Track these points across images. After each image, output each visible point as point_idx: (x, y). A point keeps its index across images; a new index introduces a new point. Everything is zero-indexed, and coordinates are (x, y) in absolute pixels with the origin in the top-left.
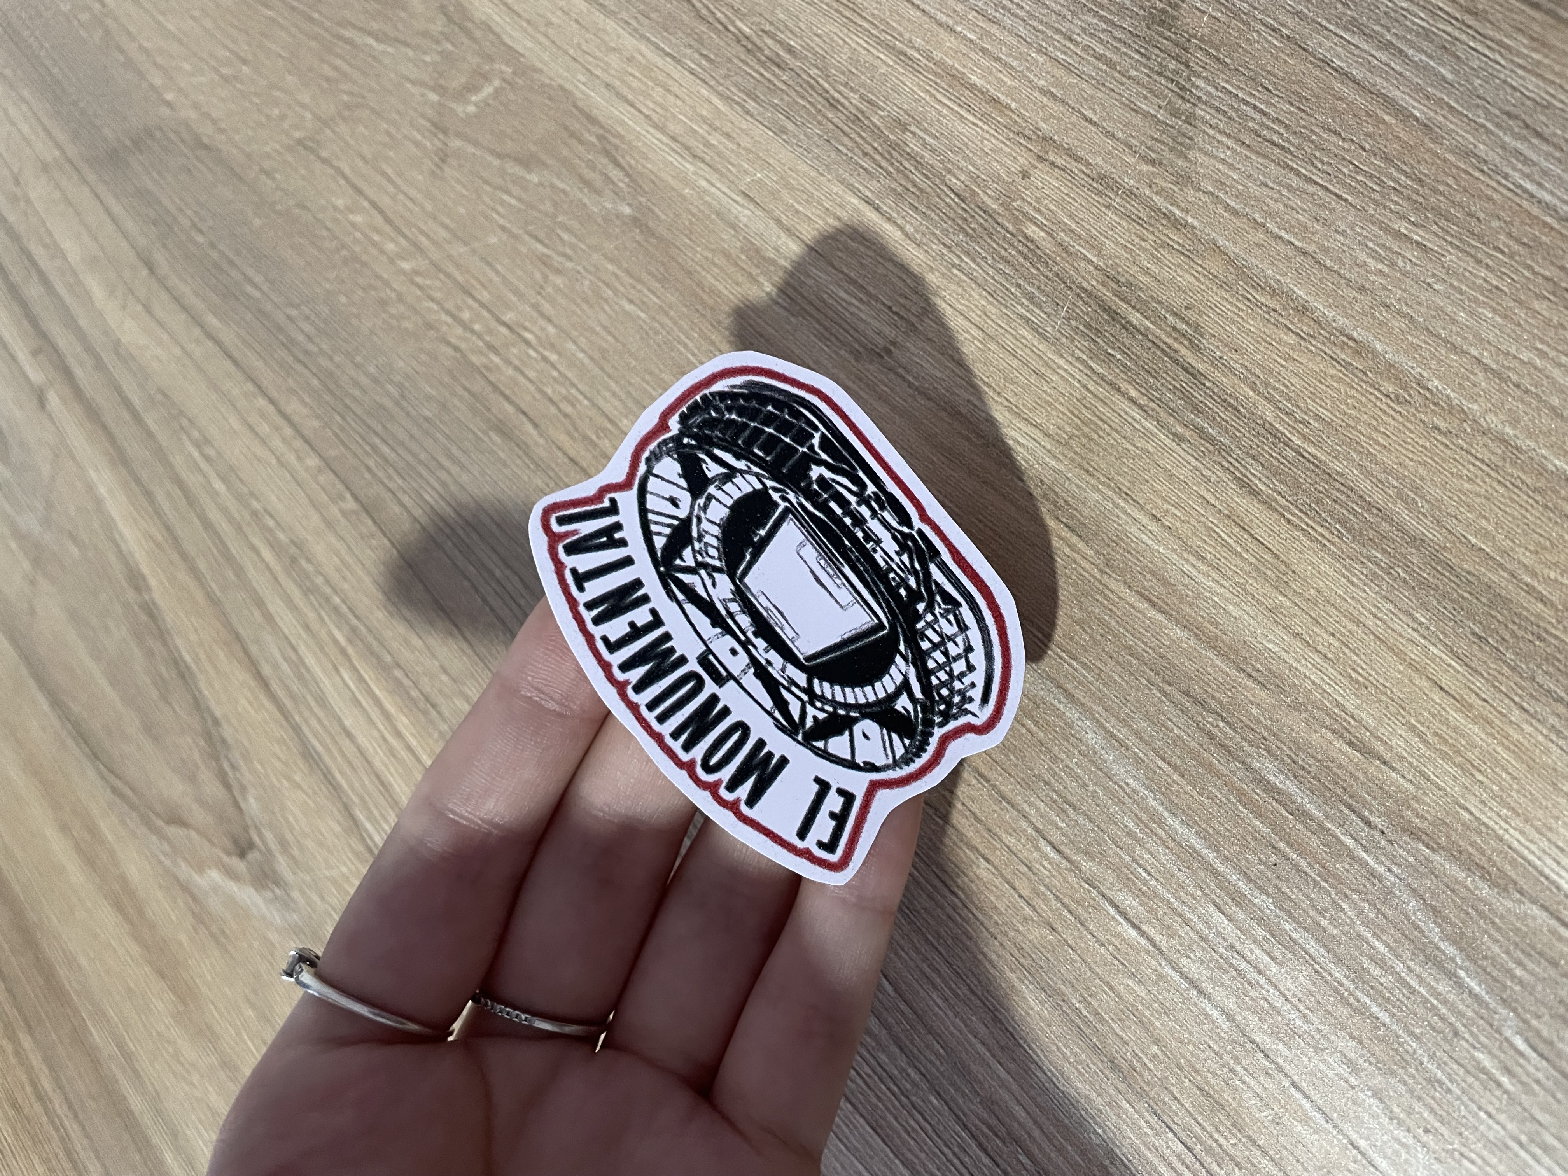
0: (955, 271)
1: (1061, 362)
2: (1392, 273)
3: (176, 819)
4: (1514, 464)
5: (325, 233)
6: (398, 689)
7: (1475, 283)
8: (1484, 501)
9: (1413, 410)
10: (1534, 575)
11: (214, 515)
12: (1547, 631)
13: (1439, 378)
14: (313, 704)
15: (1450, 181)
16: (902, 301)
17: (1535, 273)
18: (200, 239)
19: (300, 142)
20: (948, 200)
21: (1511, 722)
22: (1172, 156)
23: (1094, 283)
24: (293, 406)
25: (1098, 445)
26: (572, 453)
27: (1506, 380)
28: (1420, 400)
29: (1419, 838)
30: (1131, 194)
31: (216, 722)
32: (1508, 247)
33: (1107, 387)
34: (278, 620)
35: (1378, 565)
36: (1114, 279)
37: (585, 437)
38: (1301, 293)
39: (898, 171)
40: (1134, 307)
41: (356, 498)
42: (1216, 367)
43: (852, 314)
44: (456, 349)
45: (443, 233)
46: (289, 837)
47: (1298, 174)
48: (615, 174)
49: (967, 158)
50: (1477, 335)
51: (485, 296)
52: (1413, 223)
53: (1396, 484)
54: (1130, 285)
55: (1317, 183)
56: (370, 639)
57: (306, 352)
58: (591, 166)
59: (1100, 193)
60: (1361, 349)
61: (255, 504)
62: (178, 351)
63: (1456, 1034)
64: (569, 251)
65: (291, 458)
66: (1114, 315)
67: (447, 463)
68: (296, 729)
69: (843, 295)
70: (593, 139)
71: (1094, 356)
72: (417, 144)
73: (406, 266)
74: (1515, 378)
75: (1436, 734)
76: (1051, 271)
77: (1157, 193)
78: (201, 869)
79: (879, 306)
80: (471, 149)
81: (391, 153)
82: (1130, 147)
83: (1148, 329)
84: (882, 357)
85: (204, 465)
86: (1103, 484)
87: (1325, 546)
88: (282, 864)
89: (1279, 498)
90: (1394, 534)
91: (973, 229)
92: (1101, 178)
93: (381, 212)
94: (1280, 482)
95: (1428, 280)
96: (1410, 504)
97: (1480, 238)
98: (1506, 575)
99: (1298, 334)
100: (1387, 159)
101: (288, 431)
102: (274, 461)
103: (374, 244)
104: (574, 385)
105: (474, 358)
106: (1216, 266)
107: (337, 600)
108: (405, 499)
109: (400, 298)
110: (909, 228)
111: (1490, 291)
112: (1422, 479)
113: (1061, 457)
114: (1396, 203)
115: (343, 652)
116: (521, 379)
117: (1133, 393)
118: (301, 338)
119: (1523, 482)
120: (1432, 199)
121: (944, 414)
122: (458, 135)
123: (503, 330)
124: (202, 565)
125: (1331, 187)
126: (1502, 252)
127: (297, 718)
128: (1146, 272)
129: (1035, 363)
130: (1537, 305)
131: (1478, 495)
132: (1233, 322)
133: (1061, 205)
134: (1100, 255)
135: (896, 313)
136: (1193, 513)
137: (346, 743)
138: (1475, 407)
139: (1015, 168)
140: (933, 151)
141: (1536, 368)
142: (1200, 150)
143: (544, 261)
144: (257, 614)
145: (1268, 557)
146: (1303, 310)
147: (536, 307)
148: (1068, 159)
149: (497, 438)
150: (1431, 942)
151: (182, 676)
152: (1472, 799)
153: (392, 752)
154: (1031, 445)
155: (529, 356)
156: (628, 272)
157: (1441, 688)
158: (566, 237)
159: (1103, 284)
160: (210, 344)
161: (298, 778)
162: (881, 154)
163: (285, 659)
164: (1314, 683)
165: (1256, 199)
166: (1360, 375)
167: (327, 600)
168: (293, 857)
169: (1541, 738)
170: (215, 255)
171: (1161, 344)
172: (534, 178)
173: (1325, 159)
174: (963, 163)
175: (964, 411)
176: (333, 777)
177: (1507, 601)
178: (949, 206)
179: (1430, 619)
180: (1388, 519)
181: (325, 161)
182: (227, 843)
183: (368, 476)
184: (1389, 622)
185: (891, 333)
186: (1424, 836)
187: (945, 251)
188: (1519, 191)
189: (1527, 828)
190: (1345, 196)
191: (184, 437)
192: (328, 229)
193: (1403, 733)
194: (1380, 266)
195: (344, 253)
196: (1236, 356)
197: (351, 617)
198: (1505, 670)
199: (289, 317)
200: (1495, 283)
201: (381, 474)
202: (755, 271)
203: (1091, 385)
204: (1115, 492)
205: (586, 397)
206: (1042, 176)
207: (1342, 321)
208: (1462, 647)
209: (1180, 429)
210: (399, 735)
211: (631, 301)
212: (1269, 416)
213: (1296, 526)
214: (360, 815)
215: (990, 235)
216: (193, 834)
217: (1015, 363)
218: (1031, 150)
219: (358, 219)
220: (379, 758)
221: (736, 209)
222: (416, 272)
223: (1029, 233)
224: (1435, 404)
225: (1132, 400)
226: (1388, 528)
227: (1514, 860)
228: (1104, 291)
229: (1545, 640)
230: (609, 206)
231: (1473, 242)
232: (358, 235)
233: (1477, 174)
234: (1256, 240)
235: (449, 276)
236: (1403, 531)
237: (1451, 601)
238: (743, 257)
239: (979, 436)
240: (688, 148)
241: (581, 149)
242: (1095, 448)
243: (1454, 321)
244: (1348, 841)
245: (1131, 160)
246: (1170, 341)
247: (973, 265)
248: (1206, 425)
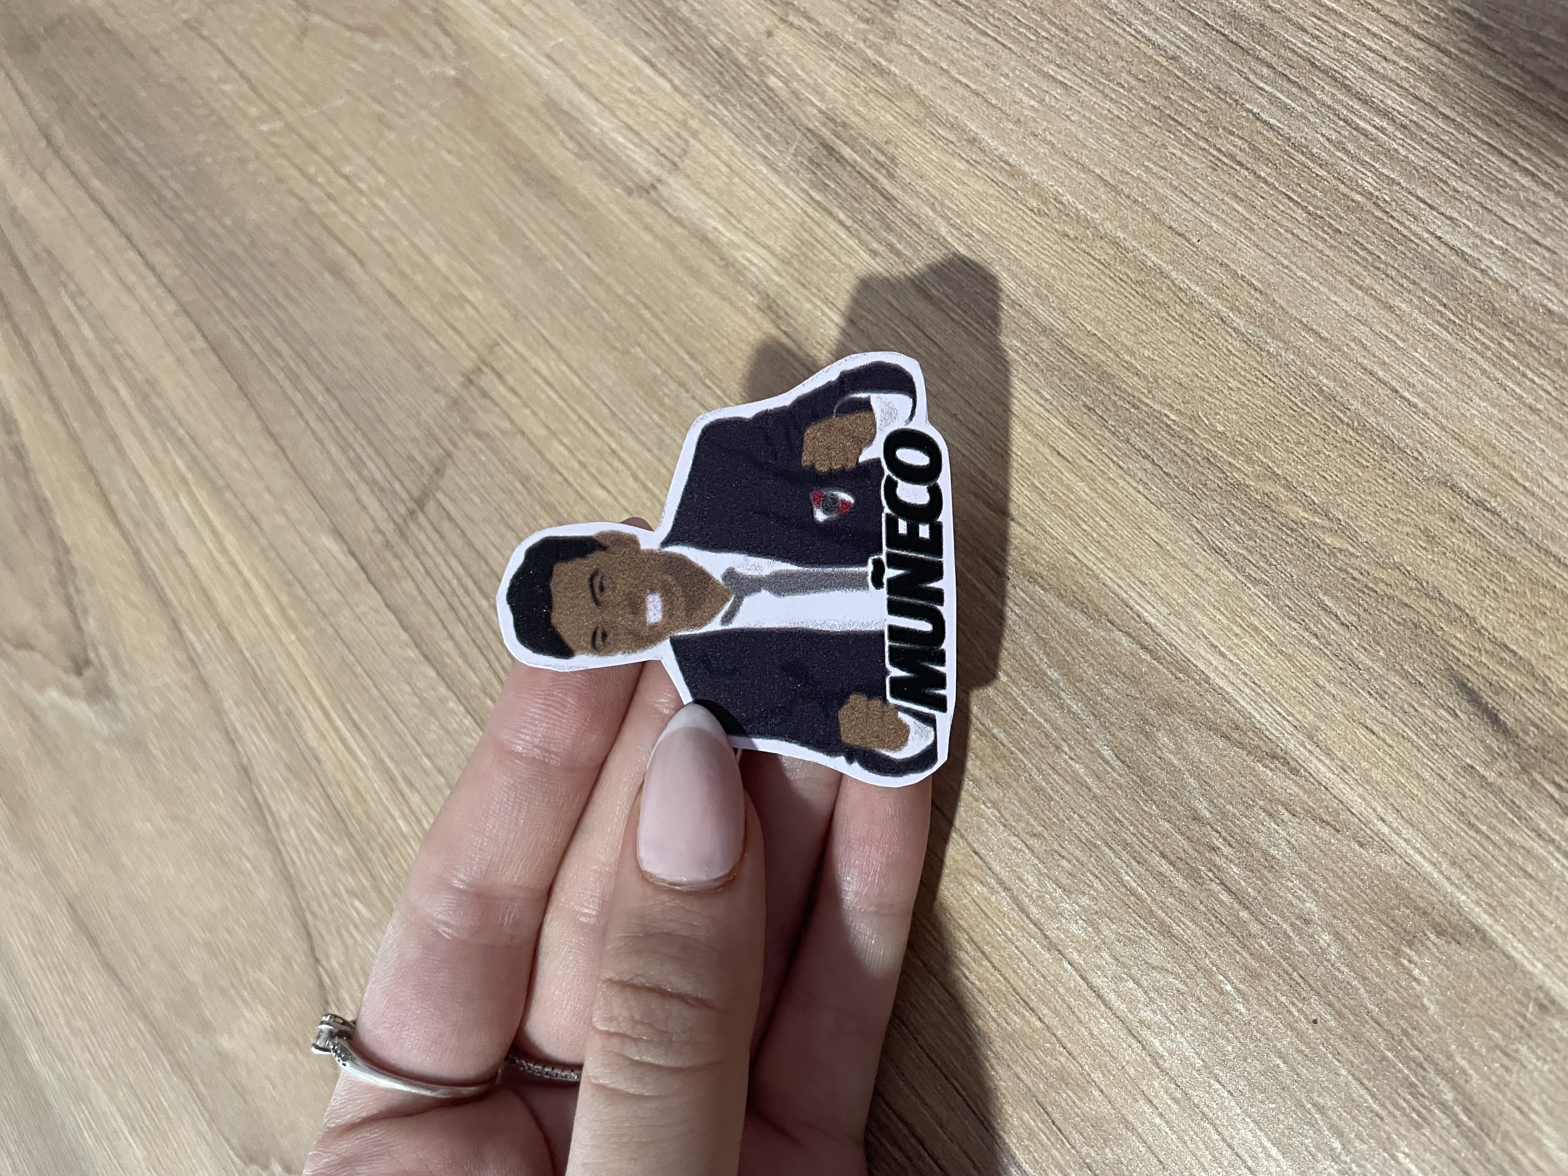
0: (711, 118)
1: (788, 191)
2: (1041, 108)
3: (24, 644)
4: (1122, 262)
5: (200, 102)
6: (226, 508)
7: (1101, 114)
8: (1098, 294)
9: (1049, 221)
10: (1132, 354)
11: (81, 360)
12: (1140, 401)
13: (1071, 194)
14: (152, 527)
15: (1088, 29)
16: (668, 143)
17: (1147, 103)
18: (93, 112)
19: (186, 23)
20: (709, 57)
21: (1110, 478)
22: (880, 15)
23: (817, 124)
24: (158, 258)
25: (813, 262)
26: (390, 287)
27: (1119, 193)
28: (1055, 212)
29: (1036, 581)
30: (849, 48)
31: (67, 551)
32: (1128, 82)
33: (824, 213)
34: (129, 452)
35: (1017, 352)
36: (832, 120)
37: (403, 275)
38: (973, 128)
39: (672, 33)
40: (846, 143)
41: (205, 337)
42: (906, 192)
43: (628, 156)
44: (300, 199)
45: (299, 98)
46: (122, 653)
47: (975, 28)
48: (444, 41)
49: (726, 22)
50: (1101, 156)
51: (328, 152)
52: (1058, 66)
53: (1034, 283)
54: (844, 125)
55: (989, 35)
56: (208, 466)
57: (173, 208)
58: (425, 34)
59: (825, 48)
60: (1015, 172)
61: (119, 349)
62: (63, 212)
63: (1057, 748)
64: (402, 110)
65: (153, 305)
66: (831, 150)
67: (285, 303)
68: (137, 553)
69: (621, 139)
70: (428, 12)
71: (813, 186)
72: (282, 20)
73: (264, 128)
74: (1126, 191)
75: (1053, 492)
76: (785, 115)
77: (870, 47)
78: (41, 688)
79: (650, 149)
80: (328, 24)
81: (261, 30)
82: (851, 9)
83: (855, 161)
84: (648, 192)
85: (77, 315)
86: (813, 294)
87: (978, 339)
88: (114, 679)
89: (946, 300)
90: (1030, 325)
91: (727, 82)
92: (828, 35)
93: (248, 80)
94: (949, 287)
95: (1068, 113)
96: (1043, 299)
97: (1107, 76)
98: (1112, 355)
99: (968, 161)
100: (1042, 13)
101: (152, 280)
102: (136, 308)
103: (239, 109)
104: (396, 227)
105: (315, 208)
106: (910, 106)
107: (181, 432)
108: (247, 336)
109: (257, 156)
110: (677, 82)
111: (1112, 119)
112: (1054, 278)
113: (784, 274)
114: (1047, 50)
115: (183, 480)
116: (352, 224)
117: (842, 216)
118: (169, 195)
119: (1128, 276)
120: (1074, 46)
121: (695, 240)
122: (319, 12)
123: (342, 182)
124: (66, 406)
125: (999, 39)
126: (1123, 87)
127: (139, 543)
128: (857, 113)
129: (768, 192)
130: (1146, 130)
131: (1095, 290)
132: (921, 153)
133: (796, 58)
134: (822, 98)
135: (662, 155)
136: (881, 316)
137: (178, 562)
138: (1097, 216)
139: (762, 28)
140: (700, 15)
141: (1143, 182)
142: (904, 10)
143: (380, 119)
144: (111, 450)
145: (935, 350)
146: (973, 141)
147: (370, 160)
148: (804, 21)
149: (329, 277)
150: (1041, 670)
151: (40, 510)
152: (1076, 544)
153: (218, 568)
154: (762, 264)
155: (362, 204)
156: (448, 126)
157: (1059, 454)
158: (400, 97)
159: (824, 124)
160: (92, 206)
161: (134, 598)
162: (658, 19)
163: (131, 488)
164: (963, 455)
165: (943, 49)
166: (1013, 193)
167: (173, 432)
168: (125, 674)
169: (1131, 490)
170: (103, 125)
171: (865, 174)
172: (377, 47)
173: (997, 15)
174: (723, 26)
175: (710, 236)
176: (165, 593)
177: (1111, 377)
178: (709, 61)
179: (1053, 396)
180: (1026, 313)
181: (203, 38)
182: (68, 663)
183: (216, 317)
184: (1023, 401)
185: (656, 171)
186: (1040, 579)
187: (704, 101)
188: (1139, 36)
189: (1119, 568)
190: (1010, 45)
191: (63, 291)
192: (202, 98)
193: (1028, 494)
194: (1032, 102)
195: (214, 118)
196: (921, 182)
197: (193, 446)
198: (1107, 435)
199: (162, 178)
200: (1116, 113)
201: (227, 315)
202: (552, 123)
203: (810, 211)
204: (824, 303)
205: (407, 237)
206: (783, 35)
207: (1002, 149)
208: (1076, 418)
209: (875, 245)
210: (224, 551)
211: (450, 152)
212: (943, 231)
213: (958, 324)
214: (185, 627)
215: (740, 86)
216: (38, 657)
217: (752, 193)
218: (775, 14)
219: (227, 88)
220: (205, 573)
221: (540, 69)
222: (273, 133)
223: (770, 83)
224: (1068, 215)
225: (841, 223)
226: (1027, 321)
227: (1107, 594)
228: (824, 130)
229: (1138, 408)
230: (437, 69)
231: (1102, 80)
232: (228, 103)
233: (1108, 24)
234: (940, 84)
235: (300, 135)
236: (1036, 321)
237: (1070, 379)
238: (544, 110)
239: (722, 259)
240: (504, 17)
241: (418, 20)
242: (810, 265)
243: (1084, 146)
244: (980, 586)
245: (850, 19)
246: (872, 171)
247: (726, 113)
248: (895, 241)
